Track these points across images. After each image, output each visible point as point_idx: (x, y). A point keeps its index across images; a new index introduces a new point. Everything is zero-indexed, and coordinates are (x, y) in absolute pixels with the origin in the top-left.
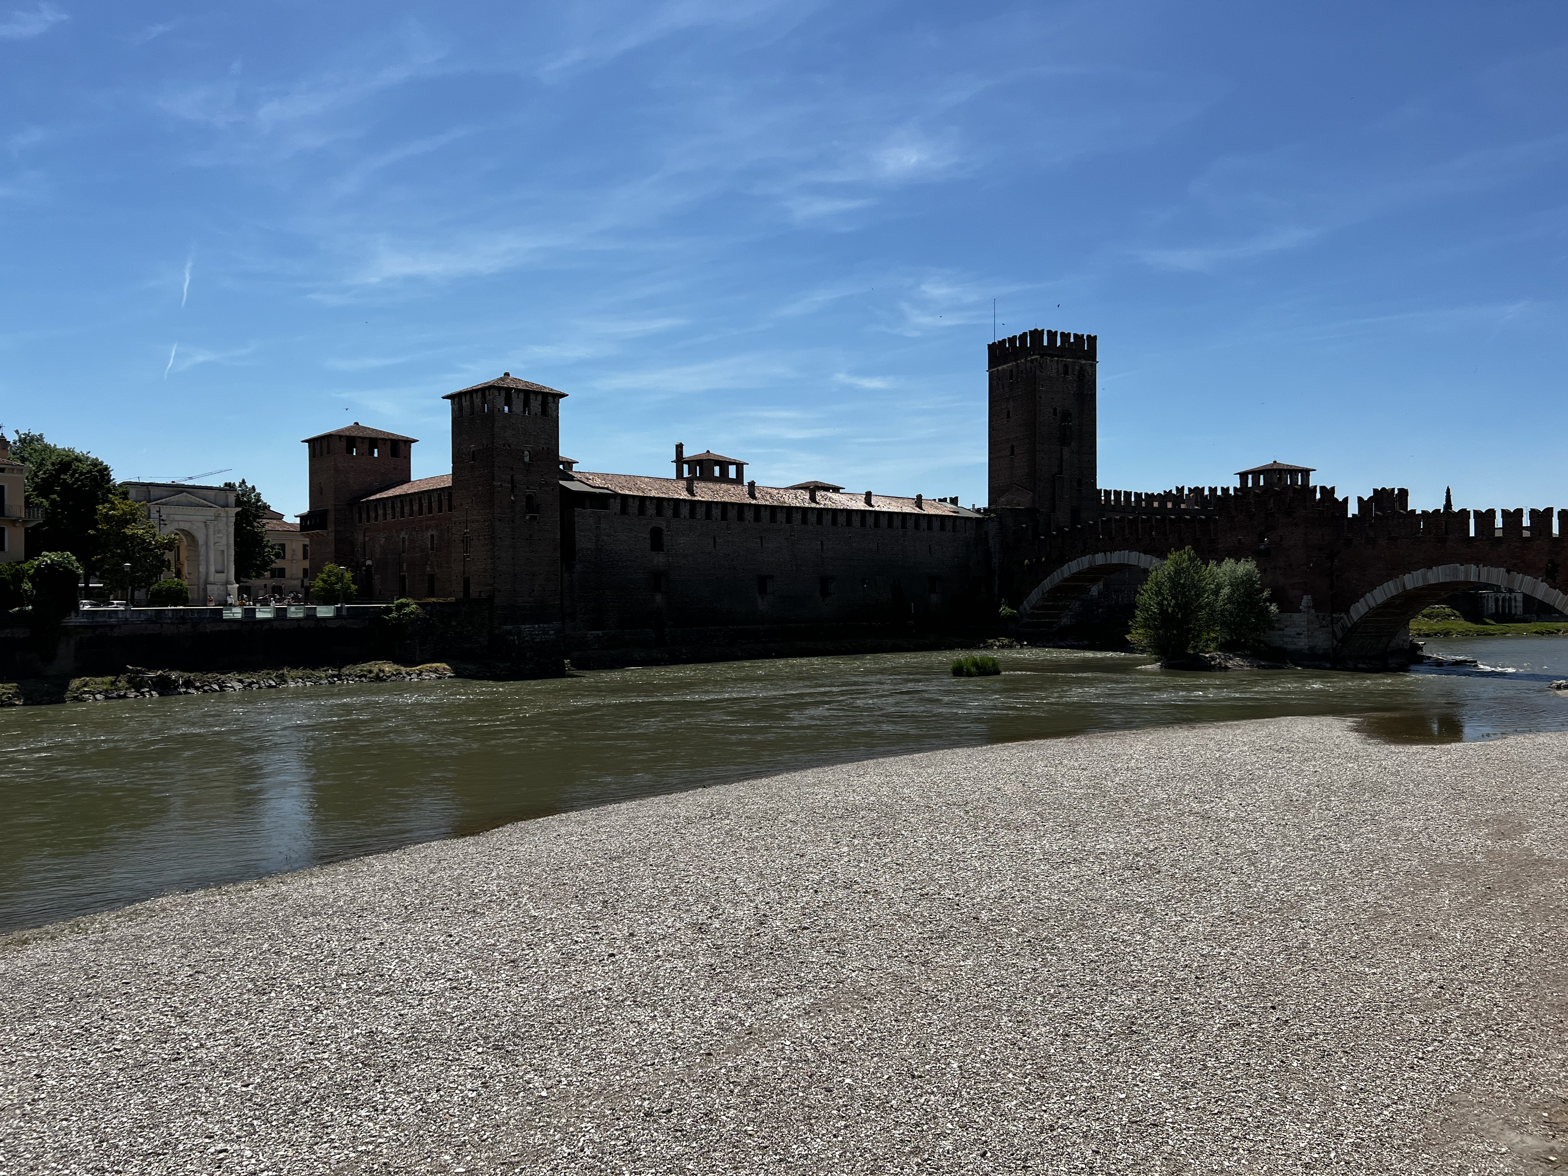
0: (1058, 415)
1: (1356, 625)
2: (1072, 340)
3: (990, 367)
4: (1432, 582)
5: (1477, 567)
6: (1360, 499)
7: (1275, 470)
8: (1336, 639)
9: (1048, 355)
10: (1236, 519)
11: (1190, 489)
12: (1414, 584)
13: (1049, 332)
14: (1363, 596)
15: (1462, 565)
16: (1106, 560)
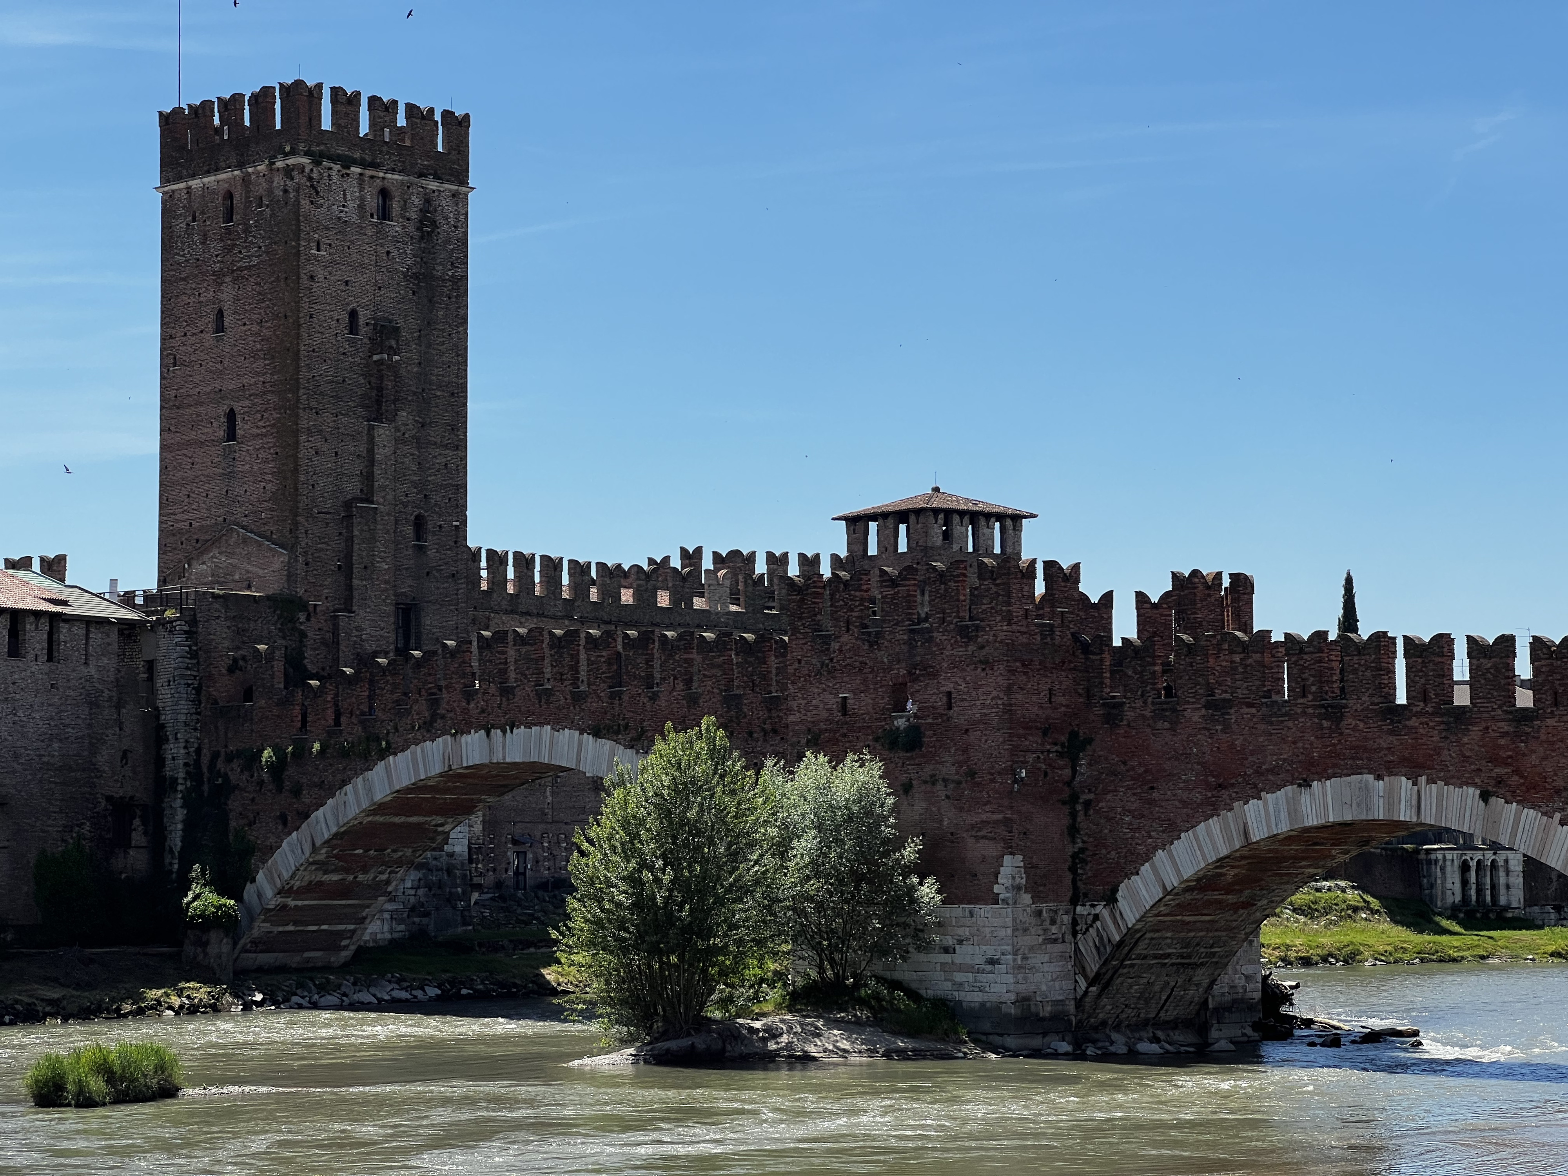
0: (363, 330)
1: (1132, 937)
2: (401, 121)
3: (165, 180)
4: (1312, 821)
5: (1415, 784)
6: (1141, 598)
7: (936, 511)
8: (1085, 977)
9: (334, 159)
10: (835, 646)
11: (716, 556)
12: (1269, 826)
13: (336, 92)
14: (1147, 857)
15: (1379, 777)
16: (491, 750)
